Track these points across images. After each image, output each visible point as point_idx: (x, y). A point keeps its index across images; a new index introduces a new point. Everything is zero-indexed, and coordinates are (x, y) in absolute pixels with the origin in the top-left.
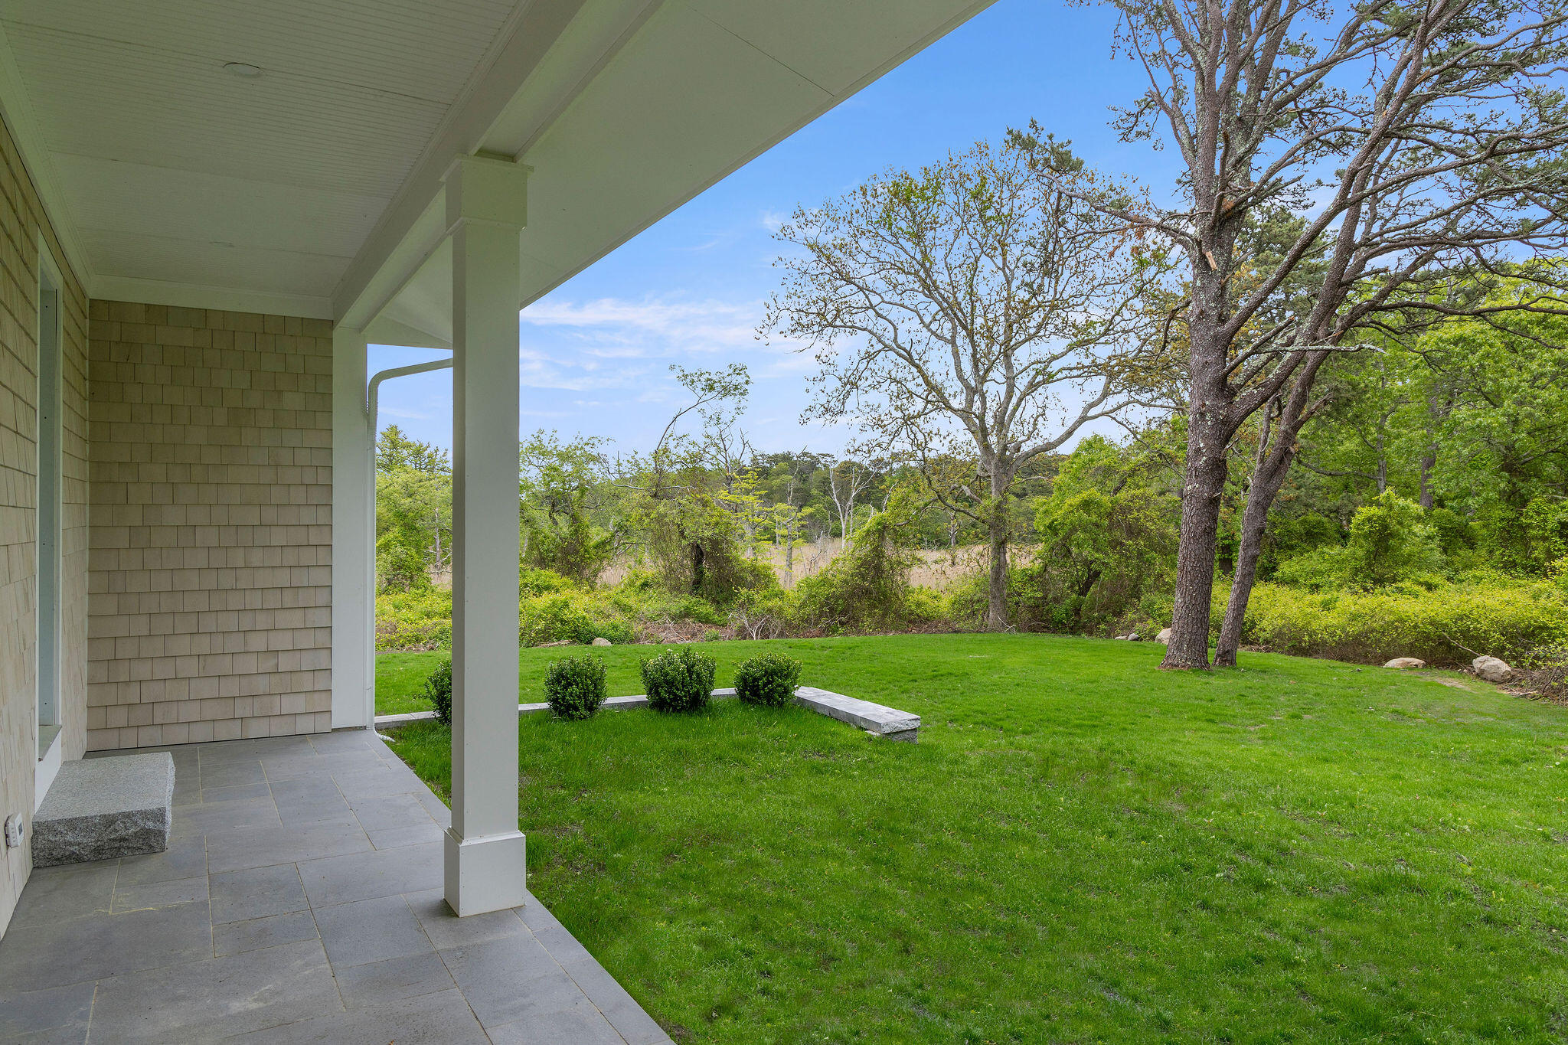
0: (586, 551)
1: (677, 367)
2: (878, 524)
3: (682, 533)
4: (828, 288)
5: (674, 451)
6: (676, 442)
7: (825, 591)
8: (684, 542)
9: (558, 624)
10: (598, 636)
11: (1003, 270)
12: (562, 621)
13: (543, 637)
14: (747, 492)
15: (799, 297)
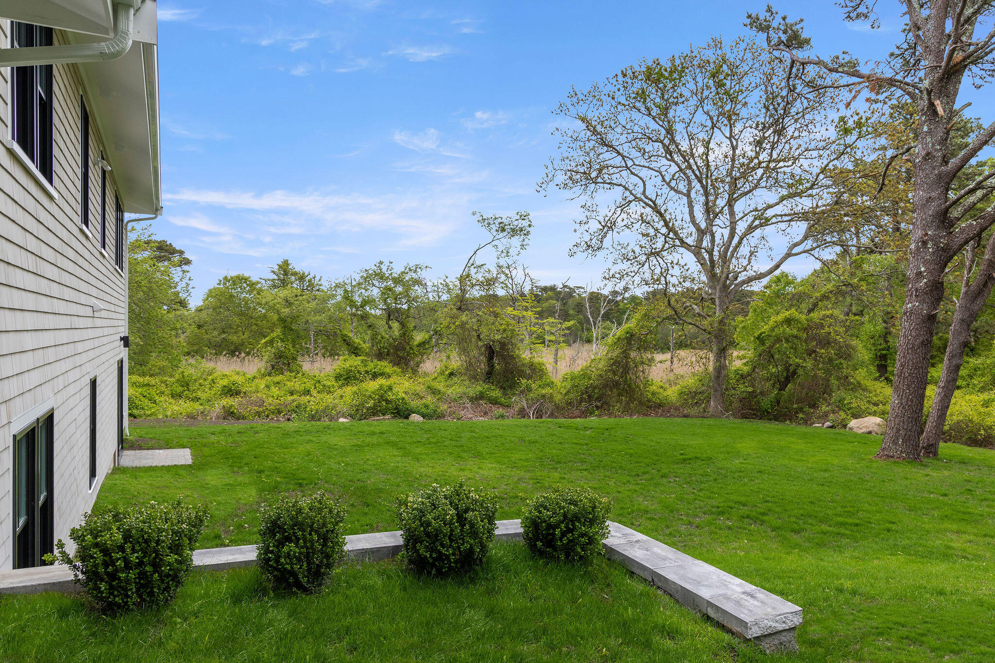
0: (411, 348)
1: (477, 213)
2: (627, 333)
3: (479, 336)
4: (591, 155)
5: (474, 276)
6: (476, 269)
7: (586, 382)
8: (480, 344)
9: (384, 403)
10: (414, 413)
11: (730, 139)
12: (387, 401)
13: (372, 412)
14: (526, 309)
15: (570, 160)
